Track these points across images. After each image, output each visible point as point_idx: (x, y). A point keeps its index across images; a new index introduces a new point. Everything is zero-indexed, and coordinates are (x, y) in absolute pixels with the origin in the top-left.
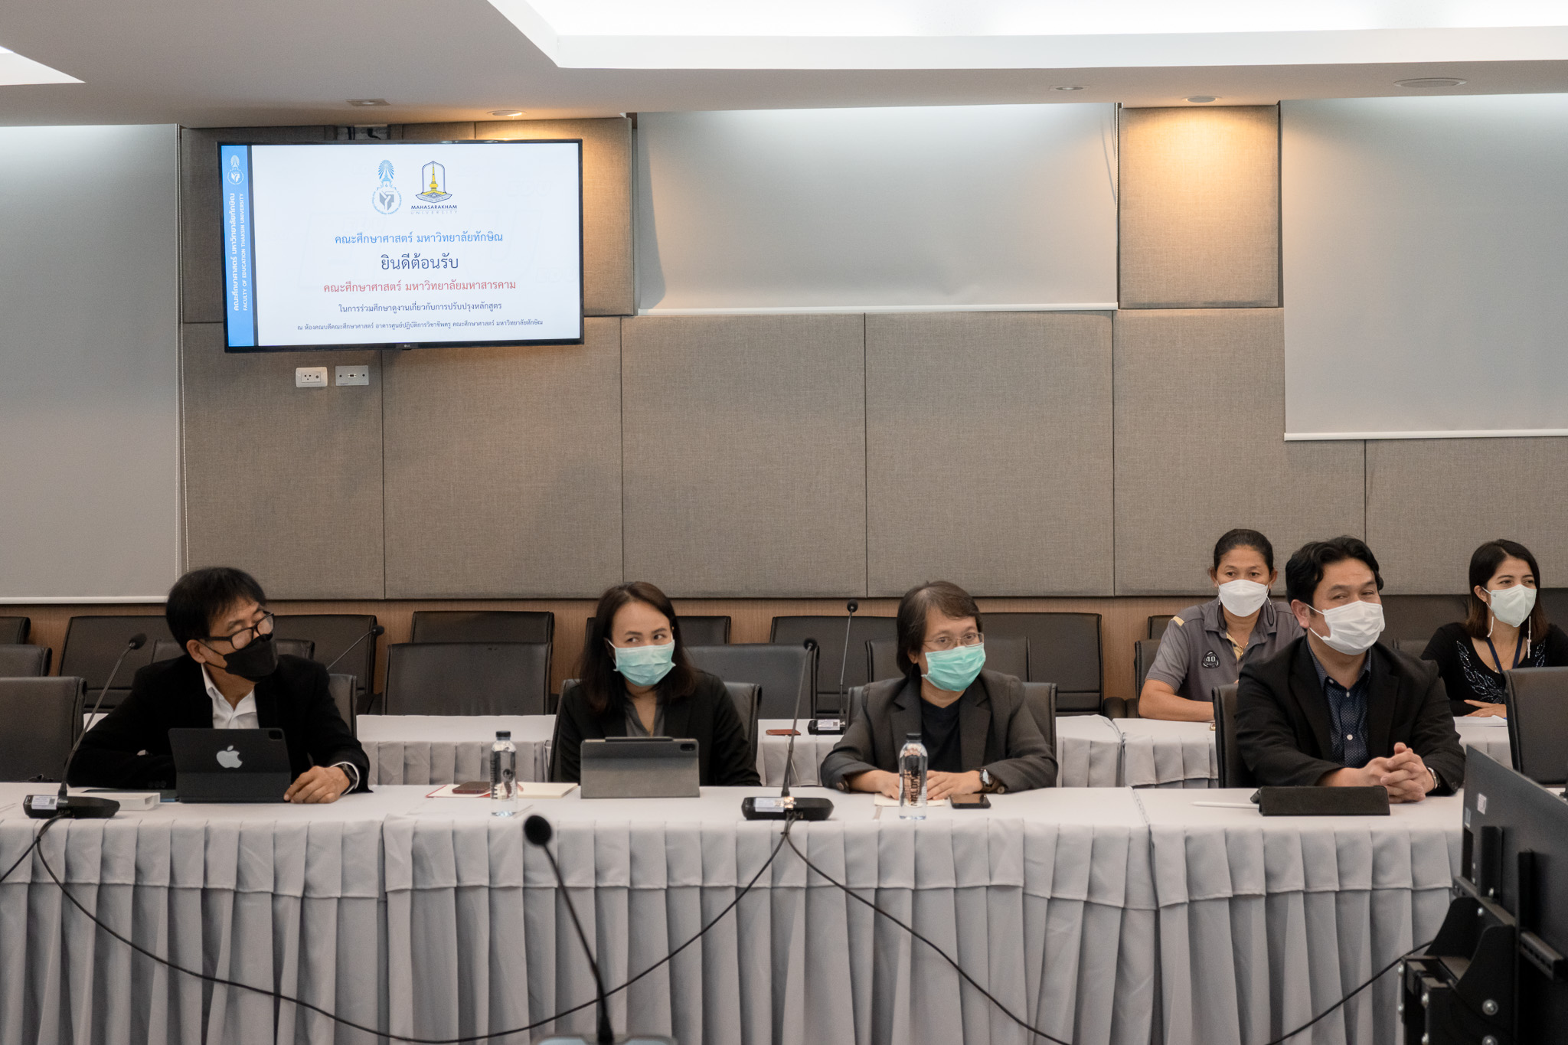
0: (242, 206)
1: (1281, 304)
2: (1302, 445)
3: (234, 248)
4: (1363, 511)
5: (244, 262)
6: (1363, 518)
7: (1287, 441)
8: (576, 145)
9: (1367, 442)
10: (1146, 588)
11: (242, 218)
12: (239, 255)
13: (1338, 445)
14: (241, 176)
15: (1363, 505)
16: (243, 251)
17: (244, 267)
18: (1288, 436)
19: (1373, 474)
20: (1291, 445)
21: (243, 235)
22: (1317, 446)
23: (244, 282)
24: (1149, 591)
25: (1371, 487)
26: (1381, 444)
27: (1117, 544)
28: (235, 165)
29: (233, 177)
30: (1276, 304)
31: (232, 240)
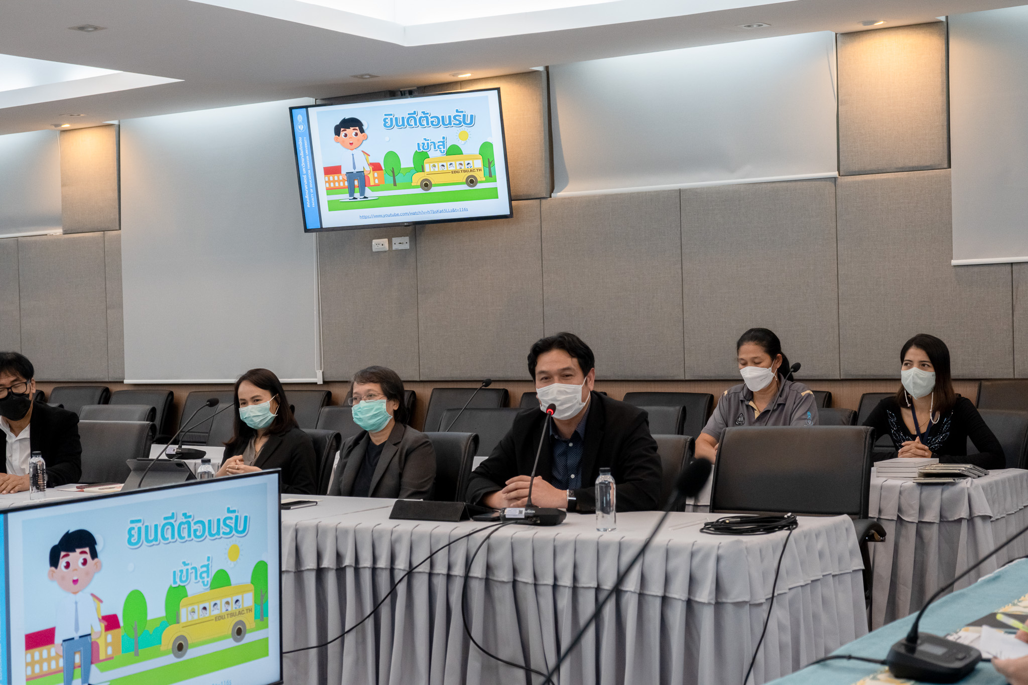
0: (306, 144)
1: (950, 167)
2: (966, 268)
3: (304, 170)
4: (1011, 316)
5: (310, 178)
6: (1011, 321)
7: (955, 266)
8: (496, 91)
9: (1013, 264)
10: (861, 373)
11: (307, 152)
12: (307, 174)
13: (992, 268)
14: (304, 127)
15: (1011, 312)
16: (309, 171)
17: (310, 181)
18: (954, 262)
19: (1017, 288)
20: (958, 269)
21: (308, 162)
22: (976, 269)
23: (311, 190)
24: (862, 375)
25: (1017, 298)
26: (1023, 266)
27: (841, 342)
28: (300, 121)
29: (300, 127)
30: (946, 166)
31: (302, 165)
